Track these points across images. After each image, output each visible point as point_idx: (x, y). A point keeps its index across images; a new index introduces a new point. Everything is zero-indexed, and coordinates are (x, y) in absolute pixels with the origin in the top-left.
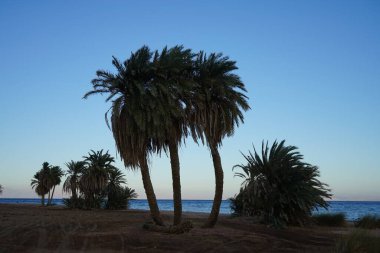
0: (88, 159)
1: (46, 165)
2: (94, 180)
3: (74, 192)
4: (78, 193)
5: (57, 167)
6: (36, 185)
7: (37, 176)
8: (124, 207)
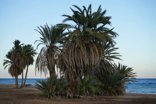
0: (70, 18)
1: (17, 43)
2: (84, 51)
3: (52, 72)
4: (58, 73)
5: (29, 46)
6: (9, 65)
7: (9, 56)
8: (119, 92)
